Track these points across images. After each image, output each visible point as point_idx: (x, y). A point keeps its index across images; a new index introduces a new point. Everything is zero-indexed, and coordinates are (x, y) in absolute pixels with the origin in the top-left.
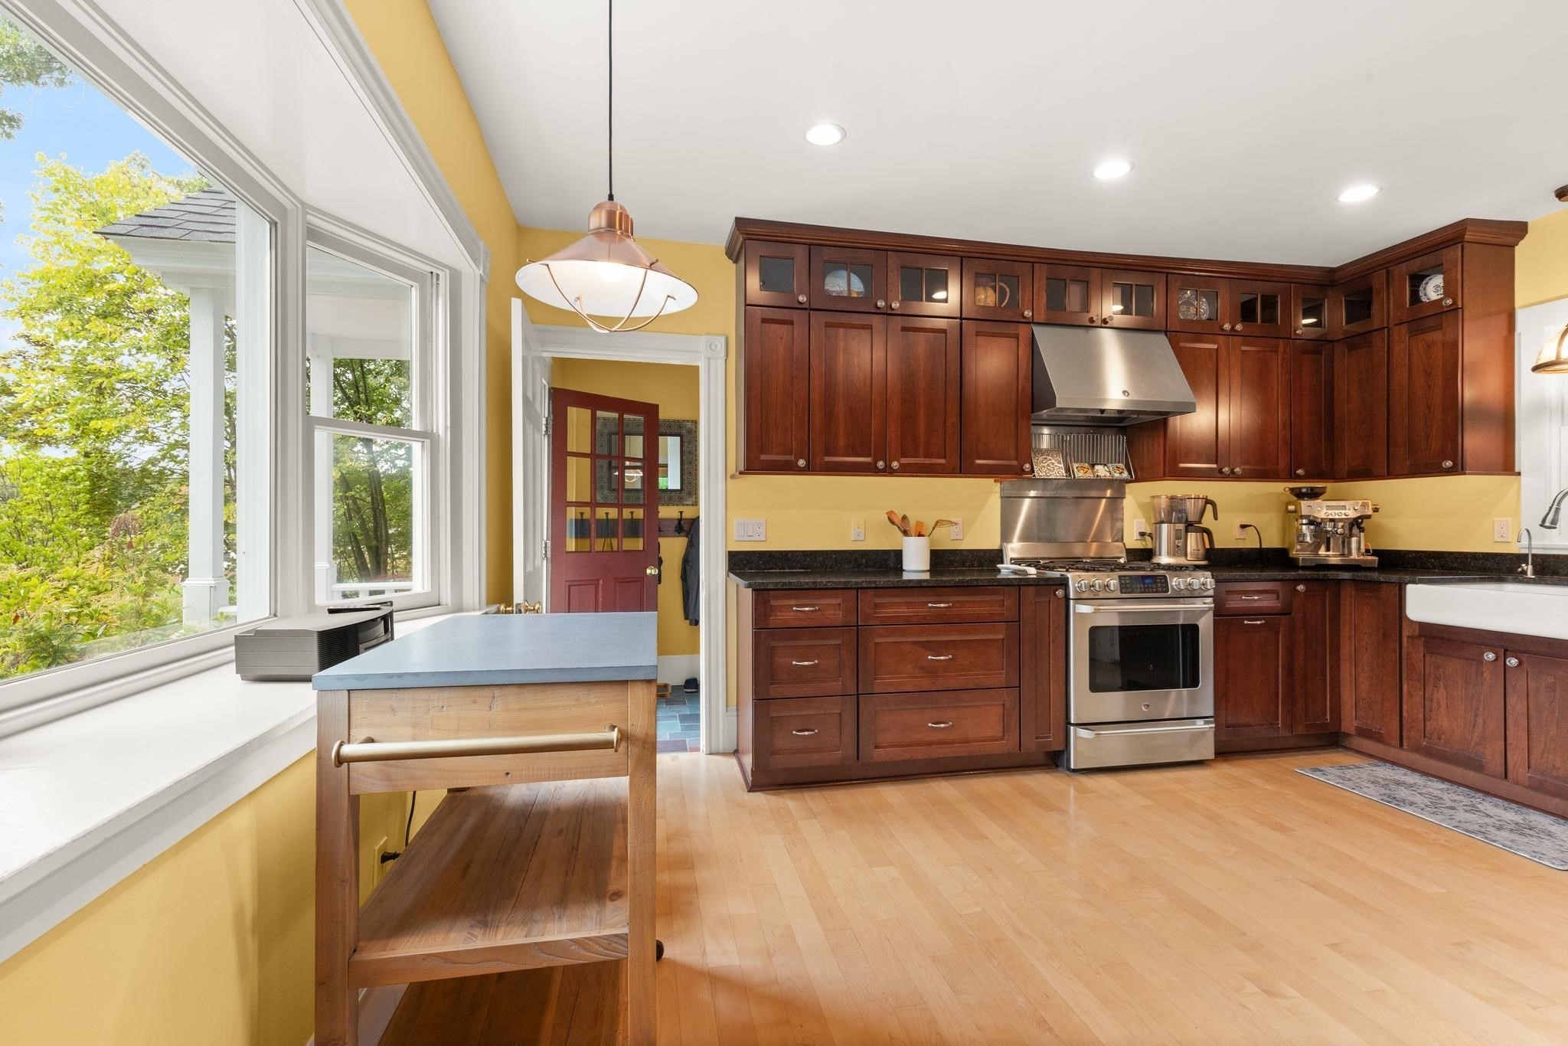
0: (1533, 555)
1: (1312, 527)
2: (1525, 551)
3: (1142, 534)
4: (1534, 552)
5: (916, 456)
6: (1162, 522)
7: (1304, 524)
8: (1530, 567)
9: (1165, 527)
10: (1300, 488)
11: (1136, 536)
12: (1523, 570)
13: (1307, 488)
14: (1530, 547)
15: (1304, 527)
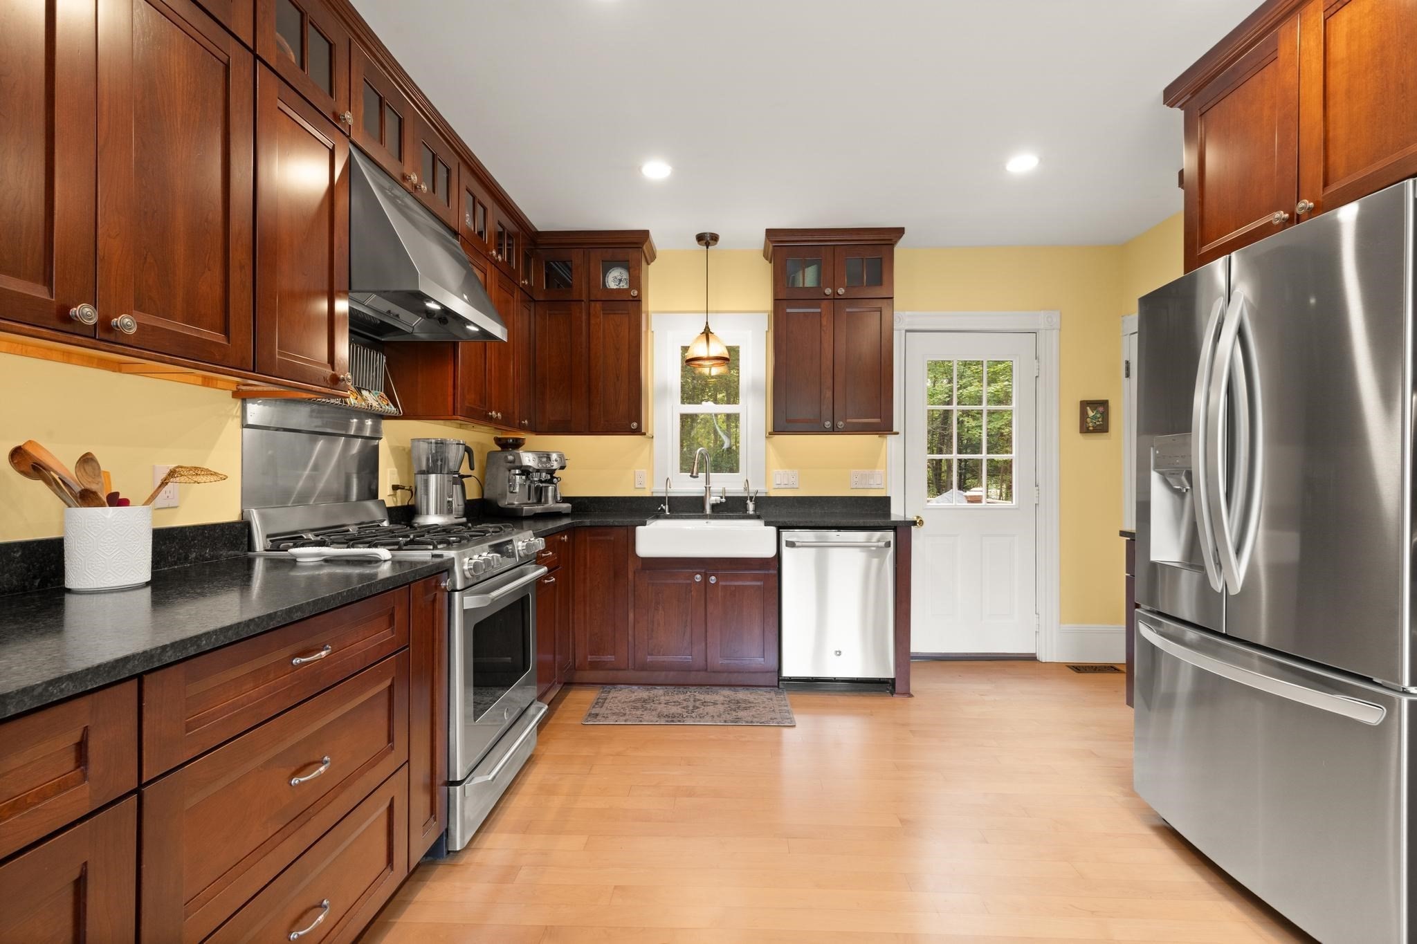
0: (668, 497)
1: (524, 477)
2: (664, 495)
3: (395, 488)
4: (669, 495)
5: (167, 314)
6: (428, 472)
7: (517, 474)
8: (667, 506)
9: (433, 478)
10: (507, 439)
11: (389, 491)
12: (662, 509)
13: (513, 439)
14: (667, 492)
15: (518, 477)
